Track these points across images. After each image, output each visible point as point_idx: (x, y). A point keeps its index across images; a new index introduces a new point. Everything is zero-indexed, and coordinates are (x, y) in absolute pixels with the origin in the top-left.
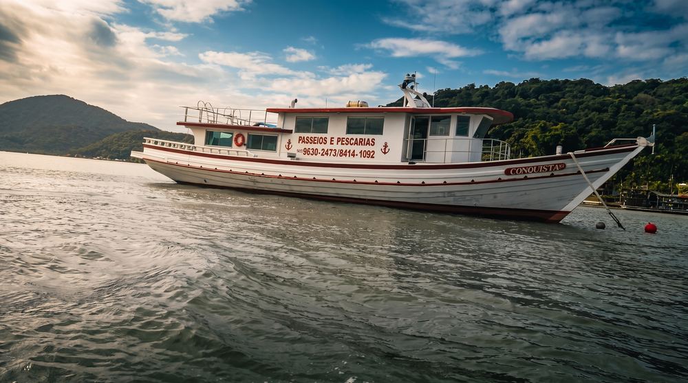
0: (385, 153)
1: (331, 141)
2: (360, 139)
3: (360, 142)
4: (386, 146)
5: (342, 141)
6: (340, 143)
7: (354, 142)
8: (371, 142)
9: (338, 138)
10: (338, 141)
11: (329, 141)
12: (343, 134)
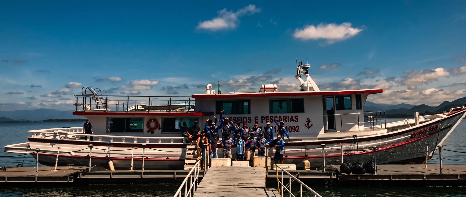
0: (309, 127)
1: (256, 120)
2: (284, 117)
3: (284, 119)
4: (309, 121)
5: (267, 119)
6: (264, 121)
7: (278, 119)
8: (294, 119)
9: (262, 117)
10: (262, 120)
11: (253, 120)
12: (267, 113)
